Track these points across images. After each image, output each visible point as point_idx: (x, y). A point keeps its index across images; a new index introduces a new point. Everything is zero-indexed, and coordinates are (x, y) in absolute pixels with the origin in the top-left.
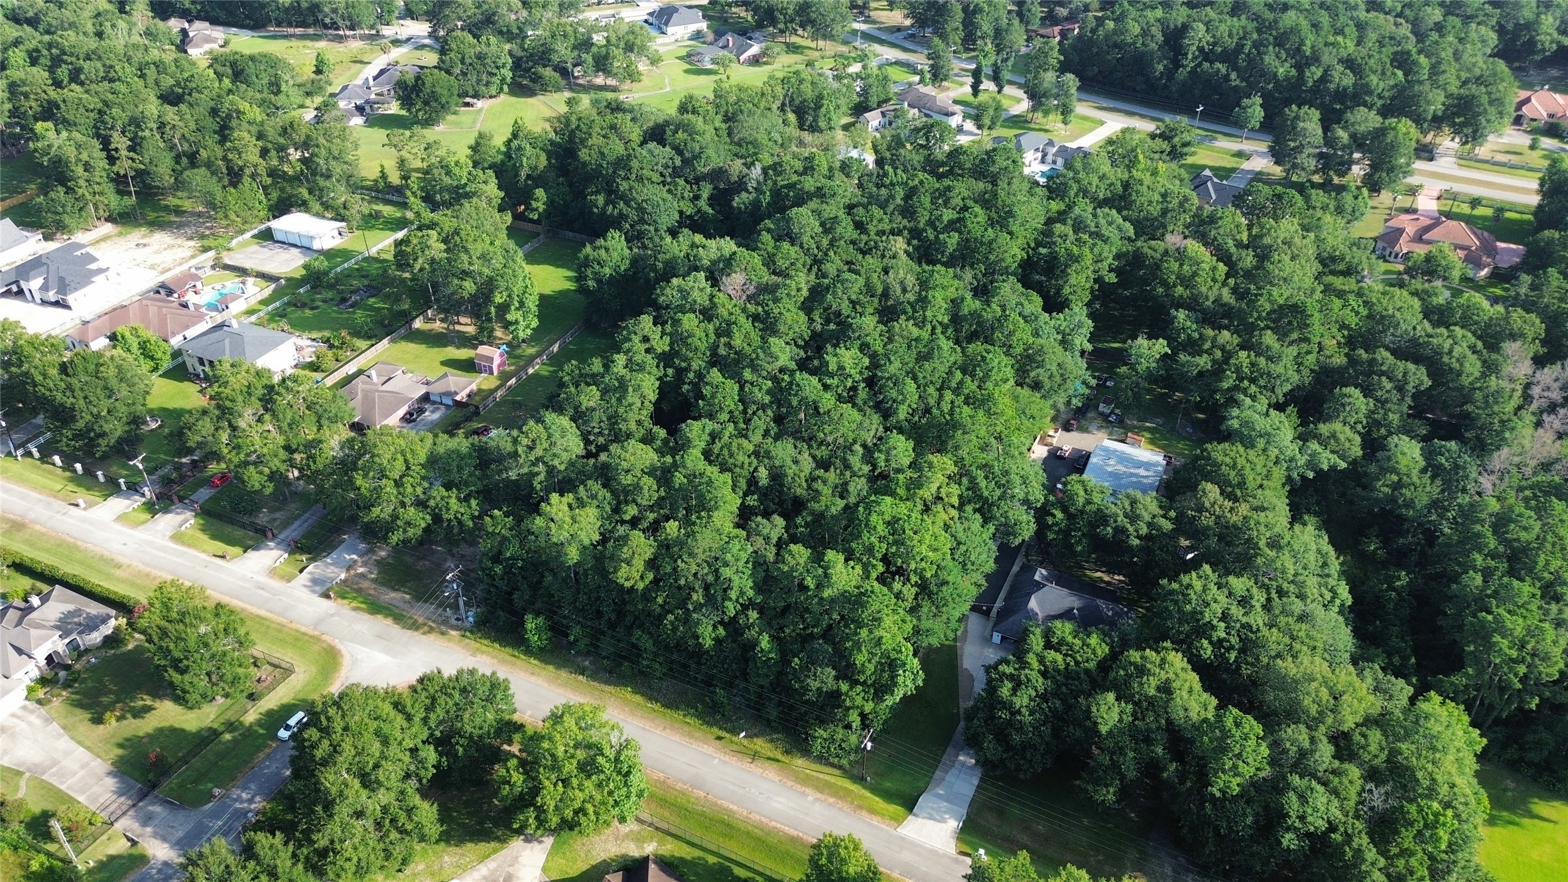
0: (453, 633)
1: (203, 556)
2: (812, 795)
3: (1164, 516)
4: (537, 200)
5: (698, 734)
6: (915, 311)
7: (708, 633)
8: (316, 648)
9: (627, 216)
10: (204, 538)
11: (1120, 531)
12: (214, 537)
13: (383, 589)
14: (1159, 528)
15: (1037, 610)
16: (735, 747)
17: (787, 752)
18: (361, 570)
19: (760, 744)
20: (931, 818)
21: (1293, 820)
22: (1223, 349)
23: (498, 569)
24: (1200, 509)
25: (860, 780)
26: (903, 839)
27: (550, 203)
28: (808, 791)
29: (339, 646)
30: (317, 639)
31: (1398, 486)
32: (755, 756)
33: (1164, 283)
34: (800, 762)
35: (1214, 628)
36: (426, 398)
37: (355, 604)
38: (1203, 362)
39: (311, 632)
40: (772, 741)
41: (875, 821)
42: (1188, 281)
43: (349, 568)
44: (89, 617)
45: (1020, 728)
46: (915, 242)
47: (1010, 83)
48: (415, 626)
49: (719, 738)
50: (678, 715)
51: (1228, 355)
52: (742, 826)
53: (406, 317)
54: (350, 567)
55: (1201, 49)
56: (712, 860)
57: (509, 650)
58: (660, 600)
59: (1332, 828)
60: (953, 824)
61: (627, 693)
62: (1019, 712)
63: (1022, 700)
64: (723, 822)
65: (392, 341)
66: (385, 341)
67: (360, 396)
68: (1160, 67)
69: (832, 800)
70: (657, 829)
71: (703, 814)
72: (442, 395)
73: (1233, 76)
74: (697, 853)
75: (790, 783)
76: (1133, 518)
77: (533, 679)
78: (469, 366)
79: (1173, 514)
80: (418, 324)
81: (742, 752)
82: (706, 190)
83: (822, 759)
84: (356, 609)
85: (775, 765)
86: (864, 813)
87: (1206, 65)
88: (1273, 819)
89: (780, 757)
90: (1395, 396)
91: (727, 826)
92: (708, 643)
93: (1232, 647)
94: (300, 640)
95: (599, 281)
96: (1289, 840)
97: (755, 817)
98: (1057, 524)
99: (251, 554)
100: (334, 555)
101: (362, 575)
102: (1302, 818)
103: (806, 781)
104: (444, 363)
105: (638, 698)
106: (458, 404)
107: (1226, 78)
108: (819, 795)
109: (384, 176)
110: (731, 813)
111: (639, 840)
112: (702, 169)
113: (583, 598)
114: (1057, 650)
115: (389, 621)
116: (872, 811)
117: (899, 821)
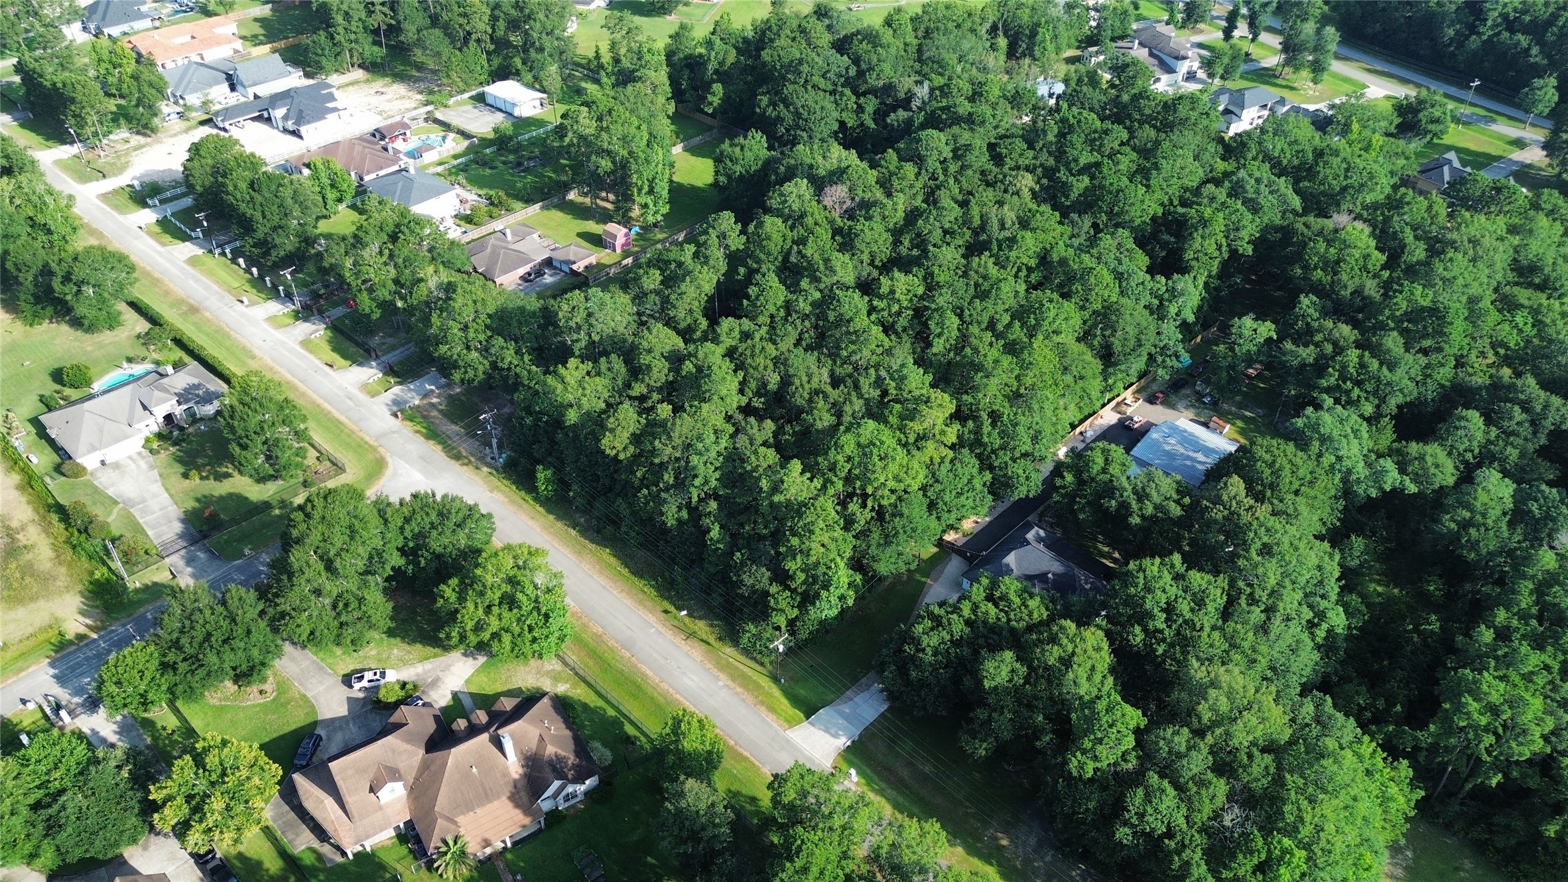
0: (485, 469)
1: (318, 362)
2: (724, 679)
3: (1178, 502)
4: (713, 94)
5: (648, 603)
6: (1000, 249)
7: (672, 513)
8: (371, 456)
9: (783, 120)
10: (327, 348)
11: (1124, 506)
12: (334, 350)
13: (445, 420)
14: (1166, 512)
15: (1013, 566)
16: (676, 623)
17: (720, 639)
18: (435, 400)
19: (701, 627)
20: (827, 731)
21: (1131, 815)
22: (1335, 344)
23: (528, 421)
24: (1217, 500)
25: (775, 679)
26: (788, 741)
27: (726, 99)
28: (722, 676)
29: (389, 460)
30: (374, 449)
31: (1465, 525)
32: (691, 635)
33: (1306, 268)
34: (729, 650)
35: (1151, 616)
36: (548, 262)
37: (418, 428)
38: (1307, 354)
39: (371, 442)
40: (711, 626)
41: (770, 718)
42: (1333, 266)
43: (425, 397)
44: (207, 392)
45: (919, 665)
46: (1045, 181)
47: (1270, 30)
48: (457, 457)
49: (666, 612)
50: (640, 583)
51: (1339, 350)
52: (649, 690)
53: (566, 187)
54: (426, 395)
55: (1505, 16)
56: (611, 712)
57: (523, 493)
58: (639, 474)
59: (1170, 834)
60: (843, 742)
61: (606, 554)
62: (923, 650)
63: (931, 641)
64: (634, 683)
65: (542, 208)
66: (537, 206)
67: (489, 250)
68: (1451, 32)
69: (739, 690)
70: (576, 674)
71: (621, 672)
72: (562, 262)
73: (1535, 50)
74: (600, 703)
75: (709, 666)
76: (1142, 496)
77: (530, 522)
78: (597, 241)
79: (1187, 500)
80: (572, 196)
81: (680, 628)
82: (871, 104)
83: (746, 652)
84: (416, 431)
85: (704, 646)
86: (763, 709)
87: (1506, 35)
88: (1114, 810)
89: (712, 641)
90: (1526, 430)
91: (636, 687)
92: (671, 522)
93: (1164, 640)
94: (361, 447)
95: (729, 177)
96: (1123, 834)
97: (664, 686)
98: (1064, 487)
99: (356, 370)
100: (417, 383)
101: (433, 405)
102: (1141, 816)
103: (725, 668)
104: (580, 235)
105: (613, 561)
106: (573, 272)
107: (1527, 51)
108: (730, 683)
109: (598, 56)
110: (645, 677)
111: (556, 678)
112: (873, 81)
113: (583, 459)
114: (996, 605)
115: (439, 448)
116: (772, 709)
117: (791, 723)
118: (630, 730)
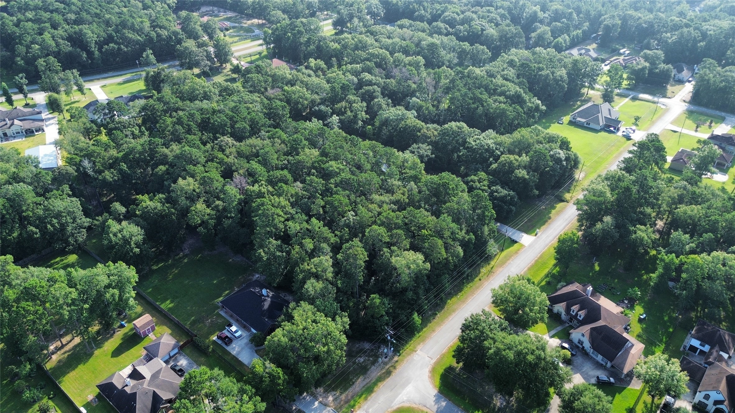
5: (477, 285)
13: (351, 389)
16: (485, 276)
17: (489, 264)
19: (484, 270)
20: (521, 238)
26: (529, 246)
28: (509, 262)
29: (396, 407)
32: (491, 272)
34: (493, 262)
40: (483, 267)
41: (522, 250)
43: (326, 405)
49: (480, 280)
60: (524, 235)
69: (512, 257)
75: (504, 265)
84: (366, 399)
85: (495, 267)
89: (491, 266)
103: (503, 262)
108: (511, 260)
115: (381, 384)
116: (518, 250)
117: (522, 245)
118: (543, 283)
